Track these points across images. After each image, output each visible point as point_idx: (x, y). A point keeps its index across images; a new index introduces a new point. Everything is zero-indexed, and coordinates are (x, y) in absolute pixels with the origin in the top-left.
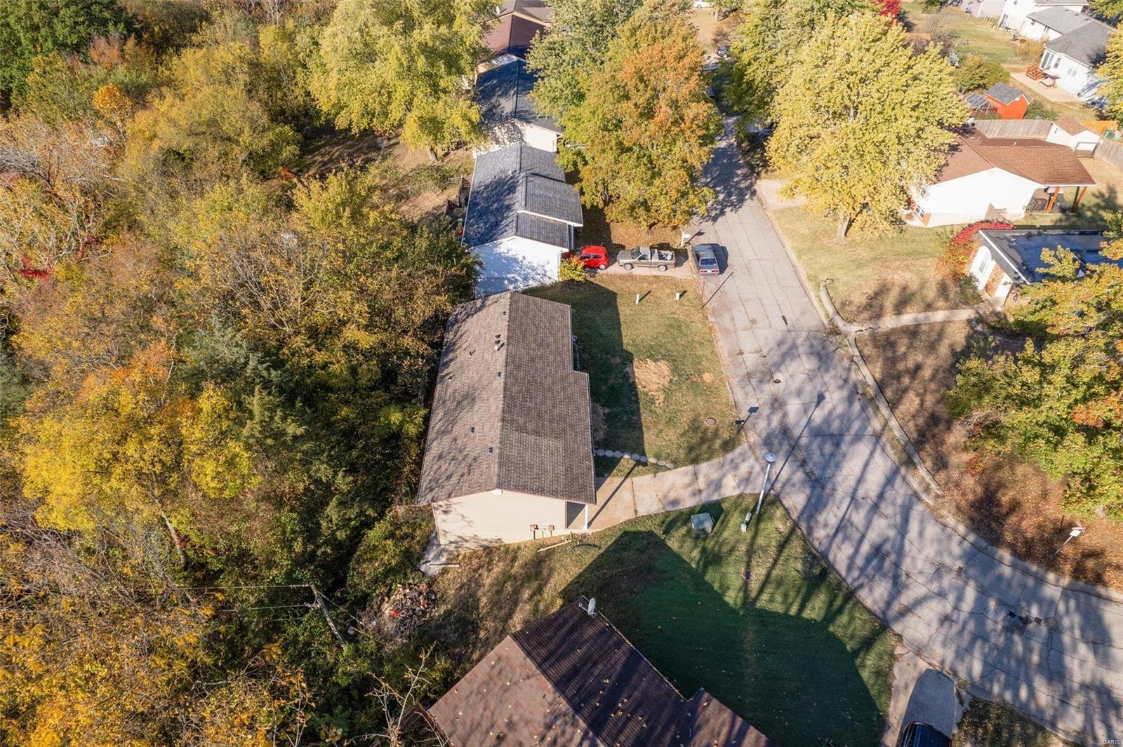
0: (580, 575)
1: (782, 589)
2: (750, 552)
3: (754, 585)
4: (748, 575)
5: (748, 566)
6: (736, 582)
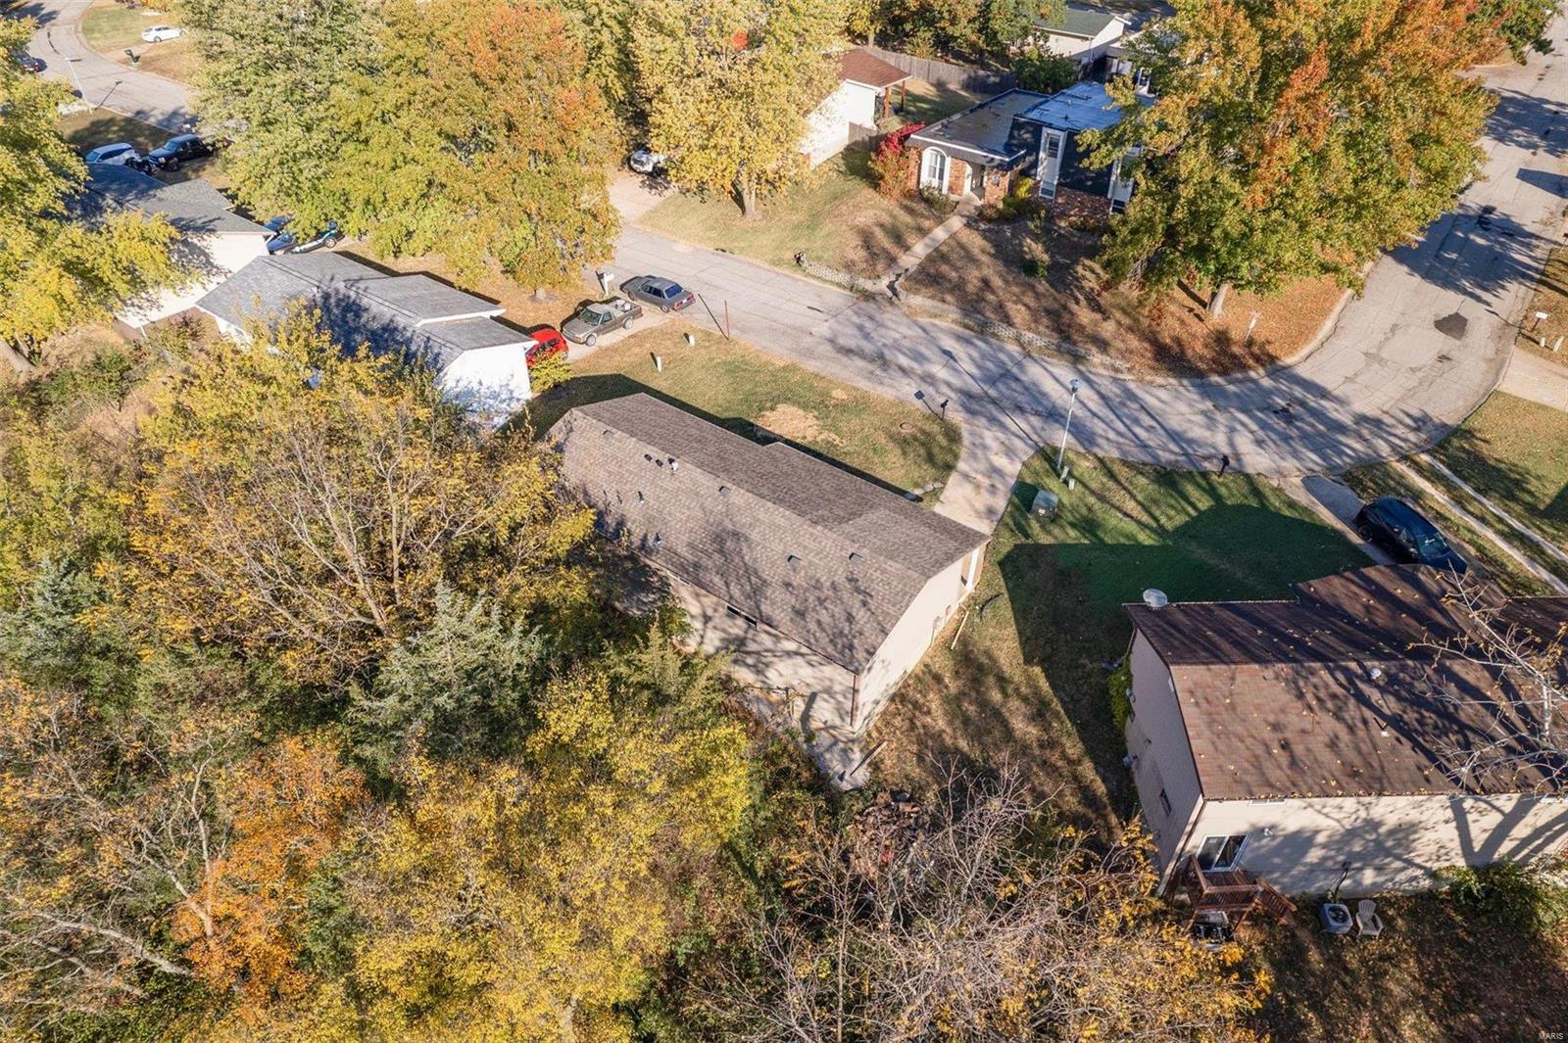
0: (1020, 633)
1: (1162, 504)
2: (1101, 498)
3: (1145, 518)
4: (1128, 515)
5: (1117, 509)
6: (1131, 527)
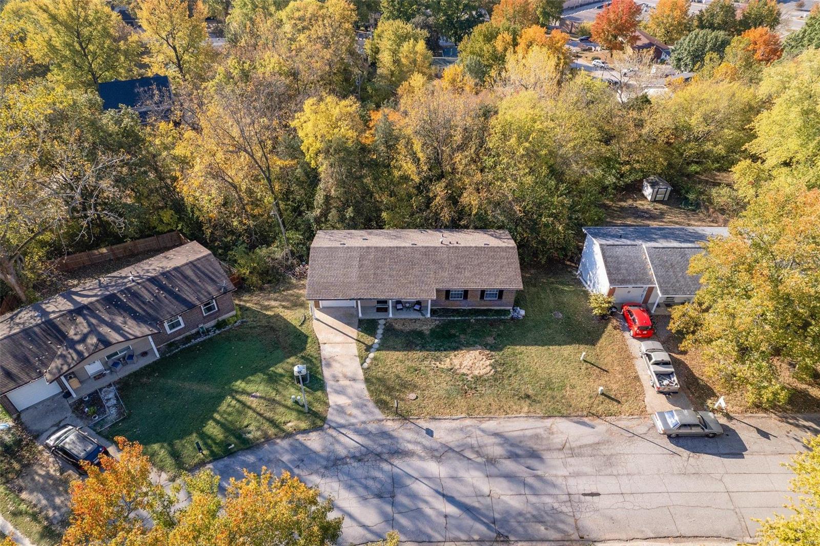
1: (235, 414)
2: (273, 401)
3: (243, 398)
4: (255, 397)
5: (261, 397)
6: (250, 388)
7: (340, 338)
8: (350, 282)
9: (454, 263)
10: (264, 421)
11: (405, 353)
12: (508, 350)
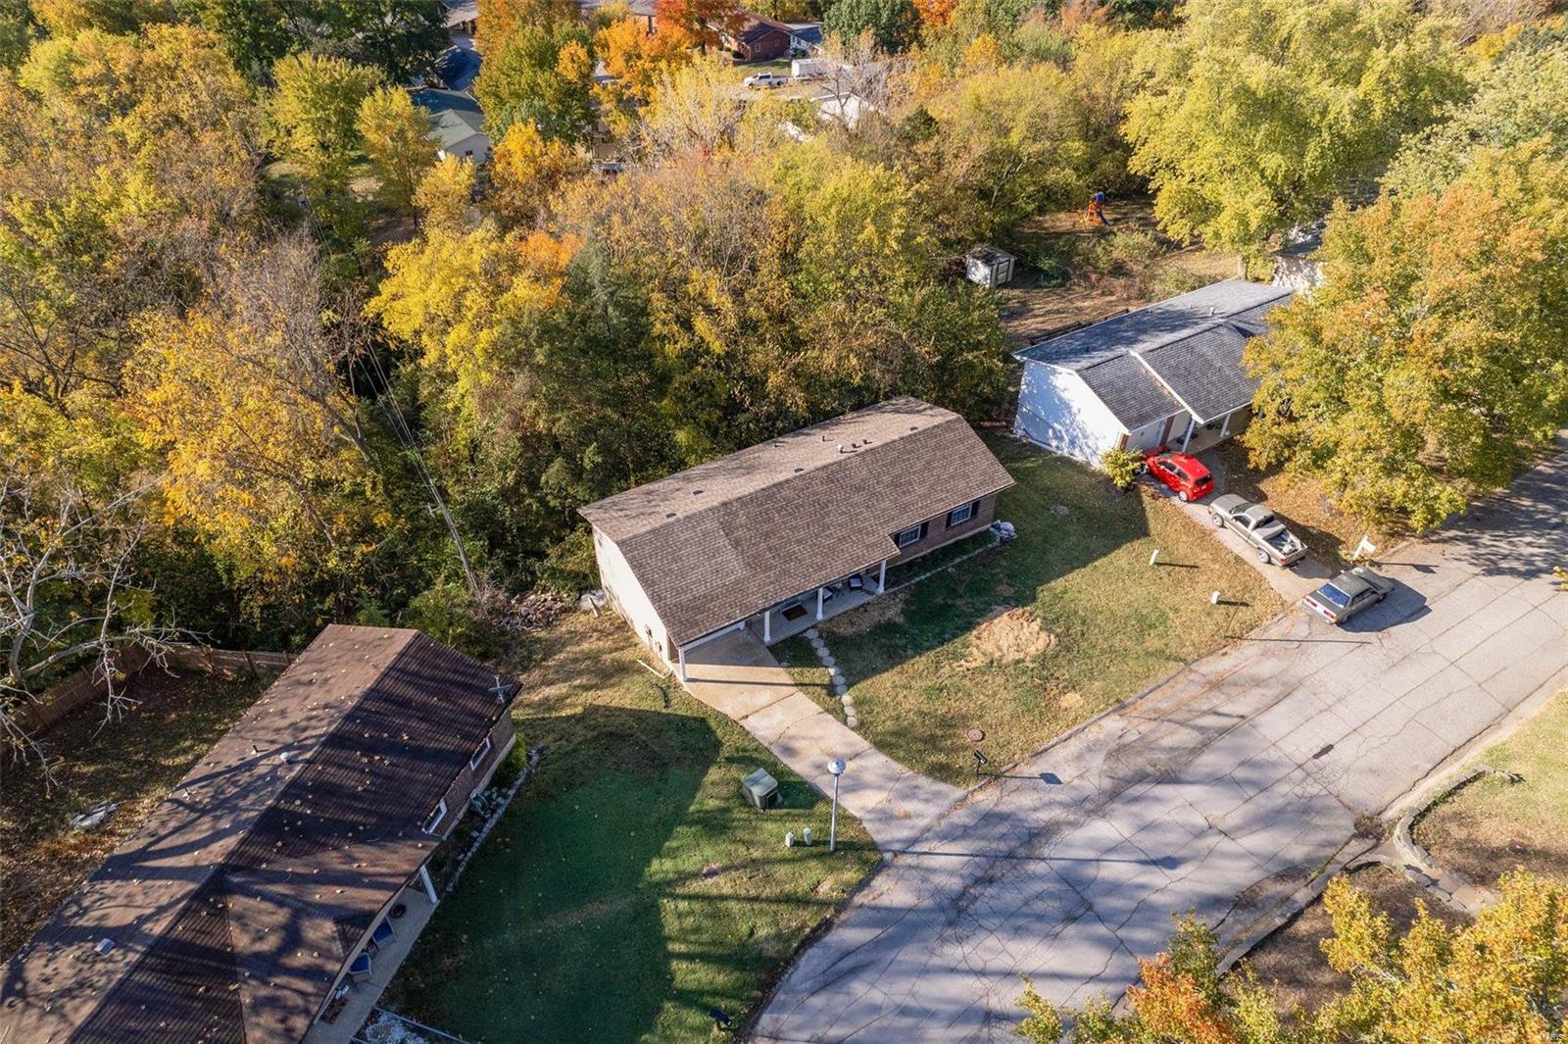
0: (622, 709)
1: (706, 923)
2: (753, 864)
4: (712, 874)
5: (725, 869)
6: (688, 863)
7: (765, 696)
8: (737, 582)
9: (886, 479)
10: (774, 907)
11: (898, 668)
12: (1044, 594)
